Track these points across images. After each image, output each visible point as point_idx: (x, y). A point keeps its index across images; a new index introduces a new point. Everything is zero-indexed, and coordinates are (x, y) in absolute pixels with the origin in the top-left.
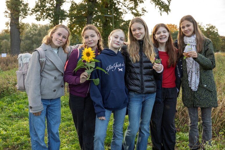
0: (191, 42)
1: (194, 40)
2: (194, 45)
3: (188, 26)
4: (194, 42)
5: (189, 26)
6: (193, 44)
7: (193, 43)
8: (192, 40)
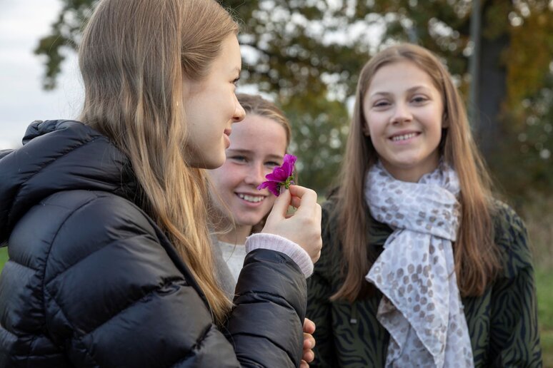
0: (432, 219)
1: (447, 206)
2: (448, 236)
3: (416, 98)
4: (448, 217)
5: (419, 100)
6: (441, 232)
7: (440, 224)
8: (439, 205)
